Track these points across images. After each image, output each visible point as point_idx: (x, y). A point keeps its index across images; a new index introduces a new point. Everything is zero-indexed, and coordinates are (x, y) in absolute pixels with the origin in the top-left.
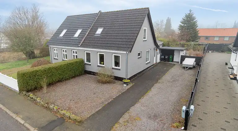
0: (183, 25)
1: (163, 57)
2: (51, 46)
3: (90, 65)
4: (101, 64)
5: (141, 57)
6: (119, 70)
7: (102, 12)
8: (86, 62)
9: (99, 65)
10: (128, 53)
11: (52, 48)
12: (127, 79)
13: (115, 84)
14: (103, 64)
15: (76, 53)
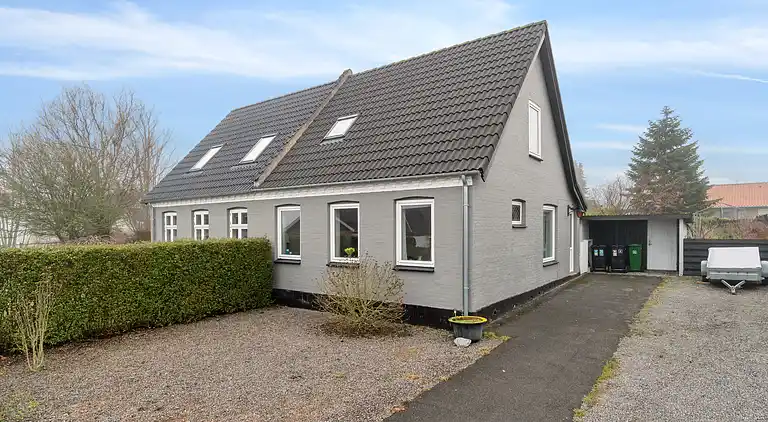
0: (644, 160)
1: (602, 251)
2: (157, 206)
3: (297, 263)
4: (343, 254)
5: (523, 227)
6: (431, 271)
7: (355, 72)
8: (280, 255)
9: (334, 259)
10: (470, 182)
11: (159, 214)
12: (470, 314)
13: (409, 339)
14: (355, 255)
15: (245, 221)
